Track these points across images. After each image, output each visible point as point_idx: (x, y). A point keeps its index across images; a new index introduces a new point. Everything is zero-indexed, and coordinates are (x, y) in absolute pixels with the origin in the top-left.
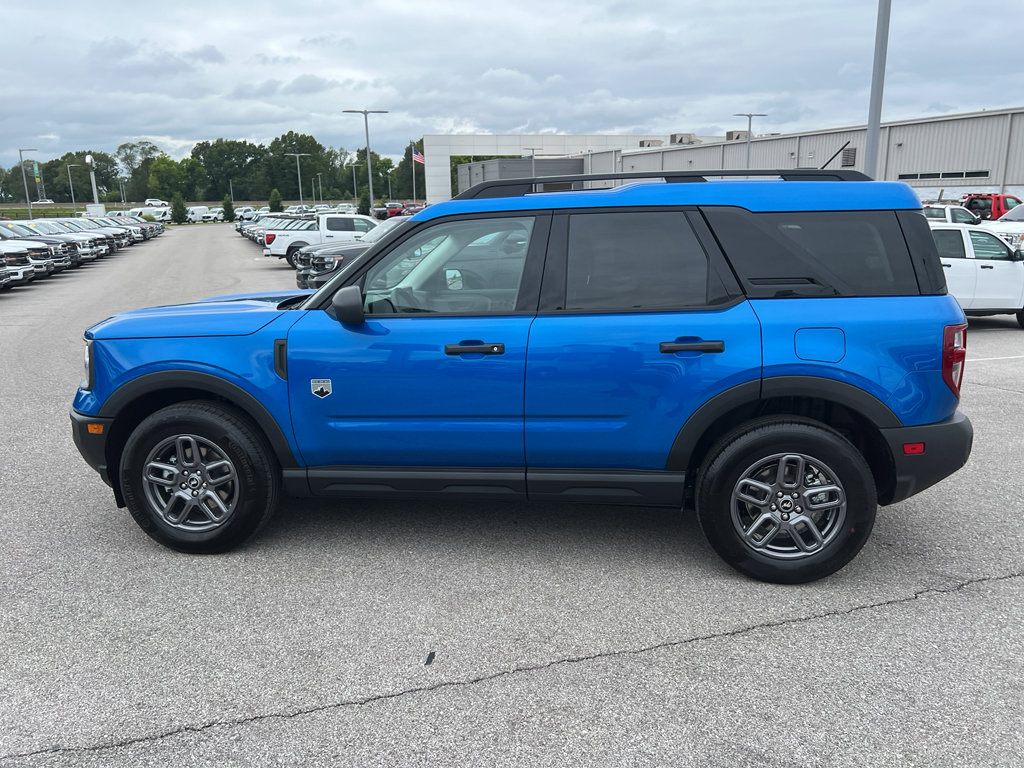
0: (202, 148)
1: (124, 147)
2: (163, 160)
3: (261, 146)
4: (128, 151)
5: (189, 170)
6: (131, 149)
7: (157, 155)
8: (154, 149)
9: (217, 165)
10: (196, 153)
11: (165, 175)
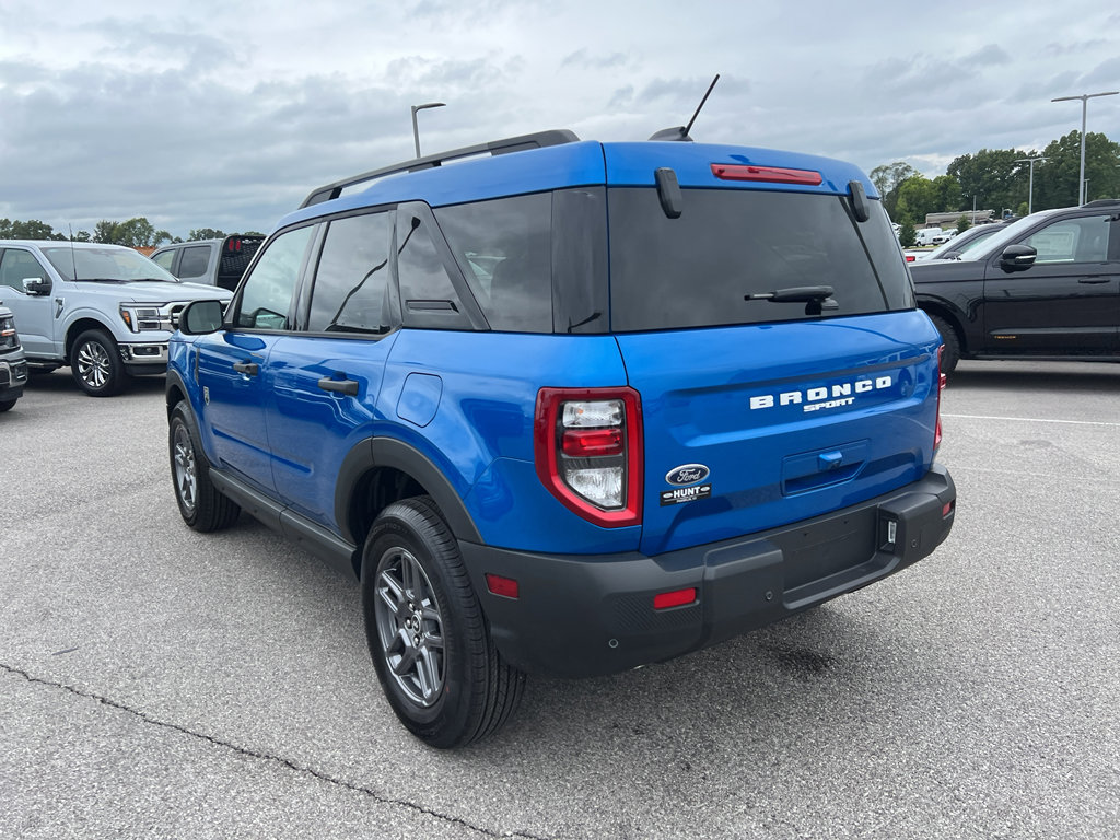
0: (961, 163)
1: (877, 170)
2: (915, 181)
3: (1033, 153)
4: (881, 174)
5: (941, 188)
6: (884, 171)
7: (910, 175)
8: (907, 169)
9: (974, 181)
10: (952, 169)
11: (915, 196)
